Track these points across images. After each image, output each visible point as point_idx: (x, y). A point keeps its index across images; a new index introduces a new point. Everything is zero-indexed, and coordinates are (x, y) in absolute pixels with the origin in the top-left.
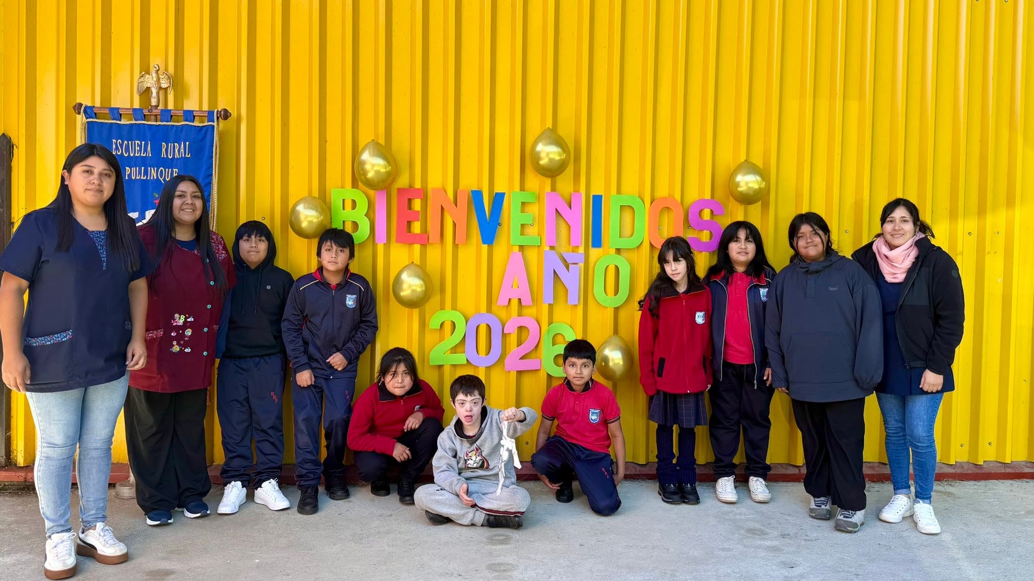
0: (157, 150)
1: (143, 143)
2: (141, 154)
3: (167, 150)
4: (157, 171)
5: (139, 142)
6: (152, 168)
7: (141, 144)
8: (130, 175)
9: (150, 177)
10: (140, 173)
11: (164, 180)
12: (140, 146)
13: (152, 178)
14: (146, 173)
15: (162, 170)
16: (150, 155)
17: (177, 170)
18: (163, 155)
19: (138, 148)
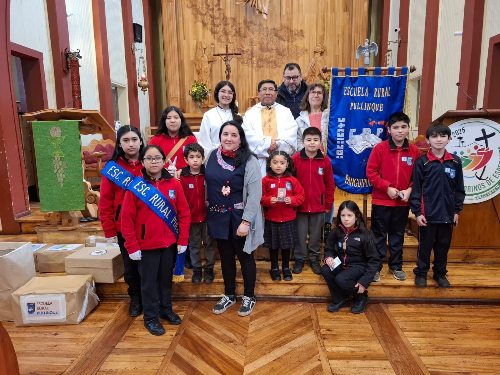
0: (371, 92)
1: (363, 88)
2: (361, 95)
3: (377, 92)
4: (371, 105)
5: (360, 88)
6: (368, 104)
7: (362, 88)
8: (353, 107)
9: (366, 109)
10: (360, 106)
11: (375, 110)
12: (361, 90)
13: (367, 109)
14: (364, 107)
15: (374, 105)
16: (367, 96)
17: (383, 104)
18: (375, 96)
19: (360, 91)
